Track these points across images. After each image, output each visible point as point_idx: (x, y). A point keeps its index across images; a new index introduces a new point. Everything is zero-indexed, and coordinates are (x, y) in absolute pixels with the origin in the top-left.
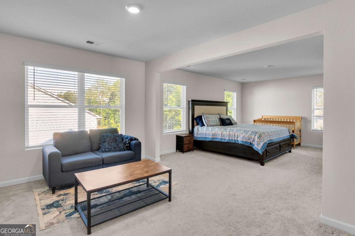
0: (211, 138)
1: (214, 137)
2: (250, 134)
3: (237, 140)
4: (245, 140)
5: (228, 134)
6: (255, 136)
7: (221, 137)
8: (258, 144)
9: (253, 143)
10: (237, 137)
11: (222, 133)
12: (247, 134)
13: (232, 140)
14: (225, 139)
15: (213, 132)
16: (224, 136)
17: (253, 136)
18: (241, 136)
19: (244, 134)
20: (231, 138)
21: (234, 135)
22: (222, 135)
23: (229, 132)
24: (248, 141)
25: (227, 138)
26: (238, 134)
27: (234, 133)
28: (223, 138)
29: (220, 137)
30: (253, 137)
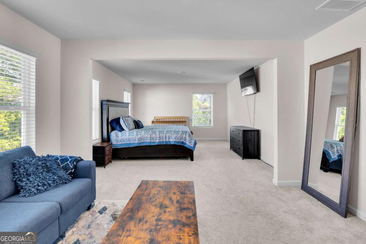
0: (137, 143)
1: (141, 142)
2: (182, 134)
3: (169, 141)
4: (178, 140)
5: (158, 137)
6: (186, 135)
7: (150, 141)
8: (190, 142)
9: (185, 142)
10: (169, 139)
11: (150, 136)
12: (178, 134)
13: (163, 142)
14: (154, 142)
15: (139, 136)
16: (153, 139)
17: (184, 135)
18: (173, 136)
19: (175, 135)
20: (161, 140)
21: (165, 137)
22: (150, 138)
23: (159, 134)
24: (180, 141)
25: (158, 141)
26: (169, 136)
27: (165, 135)
28: (152, 141)
29: (148, 141)
30: (184, 137)
